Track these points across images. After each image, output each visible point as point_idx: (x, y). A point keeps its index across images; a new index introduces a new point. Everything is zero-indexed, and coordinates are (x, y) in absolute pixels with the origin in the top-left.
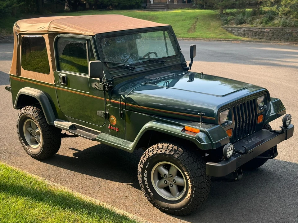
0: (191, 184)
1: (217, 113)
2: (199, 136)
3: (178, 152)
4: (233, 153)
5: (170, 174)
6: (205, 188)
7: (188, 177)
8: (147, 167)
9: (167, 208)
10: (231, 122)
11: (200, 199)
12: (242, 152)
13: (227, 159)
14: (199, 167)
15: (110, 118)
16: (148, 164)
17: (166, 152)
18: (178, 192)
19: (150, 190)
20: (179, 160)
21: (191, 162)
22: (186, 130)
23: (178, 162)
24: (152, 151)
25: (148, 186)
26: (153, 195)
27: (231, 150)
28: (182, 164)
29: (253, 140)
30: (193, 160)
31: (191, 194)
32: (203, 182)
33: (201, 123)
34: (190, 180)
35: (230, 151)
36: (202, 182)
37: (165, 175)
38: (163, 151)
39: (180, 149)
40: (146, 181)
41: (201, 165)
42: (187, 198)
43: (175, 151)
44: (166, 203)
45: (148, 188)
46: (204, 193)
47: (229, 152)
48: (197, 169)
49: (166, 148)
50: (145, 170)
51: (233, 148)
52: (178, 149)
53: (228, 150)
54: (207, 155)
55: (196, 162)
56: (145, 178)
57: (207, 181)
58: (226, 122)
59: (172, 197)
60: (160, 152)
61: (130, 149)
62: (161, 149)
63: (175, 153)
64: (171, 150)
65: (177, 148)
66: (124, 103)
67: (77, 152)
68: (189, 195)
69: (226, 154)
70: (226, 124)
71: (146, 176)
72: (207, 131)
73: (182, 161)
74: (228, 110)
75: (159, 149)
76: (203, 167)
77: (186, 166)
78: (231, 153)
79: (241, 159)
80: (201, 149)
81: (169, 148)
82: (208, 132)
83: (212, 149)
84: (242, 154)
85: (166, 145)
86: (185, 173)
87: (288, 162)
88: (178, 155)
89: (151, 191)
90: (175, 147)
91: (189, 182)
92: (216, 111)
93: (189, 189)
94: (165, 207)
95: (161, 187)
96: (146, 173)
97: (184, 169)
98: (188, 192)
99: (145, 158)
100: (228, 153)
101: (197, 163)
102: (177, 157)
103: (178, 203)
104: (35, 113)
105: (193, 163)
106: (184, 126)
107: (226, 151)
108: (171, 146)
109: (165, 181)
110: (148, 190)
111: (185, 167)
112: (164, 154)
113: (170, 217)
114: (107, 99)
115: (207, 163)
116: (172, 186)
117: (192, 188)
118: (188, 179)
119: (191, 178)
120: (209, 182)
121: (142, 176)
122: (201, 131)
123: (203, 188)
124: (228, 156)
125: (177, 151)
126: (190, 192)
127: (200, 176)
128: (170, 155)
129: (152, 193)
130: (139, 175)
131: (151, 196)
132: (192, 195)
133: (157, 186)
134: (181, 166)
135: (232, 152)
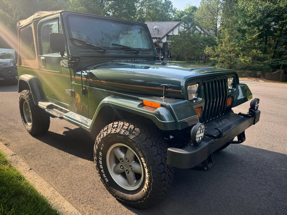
0: (148, 174)
1: (184, 85)
2: (159, 112)
3: (134, 132)
4: (204, 136)
5: (126, 159)
6: (166, 180)
7: (145, 164)
8: (101, 149)
9: (122, 198)
10: (201, 99)
11: (160, 193)
12: (215, 136)
13: (196, 145)
14: (160, 153)
15: (76, 96)
16: (103, 146)
17: (120, 132)
18: (135, 180)
19: (105, 175)
20: (135, 142)
21: (149, 145)
22: (145, 105)
23: (134, 145)
24: (106, 130)
25: (103, 170)
26: (107, 181)
27: (203, 132)
28: (138, 147)
29: (223, 122)
30: (153, 143)
31: (148, 186)
32: (164, 172)
33: (164, 97)
34: (147, 169)
35: (200, 133)
36: (162, 173)
37: (121, 159)
38: (118, 131)
39: (137, 129)
40: (101, 165)
41: (162, 150)
42: (144, 191)
43: (131, 132)
44: (121, 193)
45: (103, 172)
46: (165, 186)
47: (200, 135)
48: (156, 155)
49: (121, 127)
50: (100, 152)
51: (205, 130)
52: (134, 129)
53: (198, 132)
54: (171, 137)
55: (155, 146)
56: (100, 161)
57: (170, 170)
58: (195, 99)
59: (129, 185)
60: (115, 131)
61: (88, 128)
62: (116, 128)
63: (130, 134)
64: (126, 130)
65: (134, 127)
66: (86, 79)
67: (68, 130)
68: (146, 187)
69: (195, 138)
70: (194, 101)
71: (101, 159)
72: (170, 105)
73: (138, 144)
74: (198, 85)
75: (114, 128)
76: (164, 152)
77: (143, 150)
78: (202, 136)
79: (213, 145)
80: (161, 129)
81: (124, 127)
82: (171, 107)
83: (177, 130)
84: (215, 138)
85: (121, 123)
86: (142, 159)
87: (245, 146)
88: (133, 137)
89: (106, 177)
90: (132, 127)
91: (146, 171)
92: (183, 84)
93: (146, 180)
94: (120, 196)
95: (117, 173)
96: (101, 155)
97: (141, 155)
98: (145, 183)
99: (100, 138)
100: (197, 136)
101: (157, 147)
102: (133, 138)
103: (134, 195)
104: (27, 95)
105: (151, 147)
106: (142, 100)
107: (195, 134)
108: (127, 124)
109: (121, 166)
110: (103, 174)
111: (142, 152)
112: (118, 134)
113: (125, 210)
114: (72, 76)
115: (168, 149)
116: (128, 173)
117: (150, 179)
118: (146, 167)
119: (148, 166)
120: (171, 172)
121: (97, 159)
122: (162, 106)
123: (163, 180)
124: (197, 140)
125: (132, 131)
126: (147, 184)
127: (159, 165)
128: (125, 135)
129: (106, 179)
130: (95, 157)
131: (106, 182)
132: (149, 188)
133: (113, 171)
134: (137, 149)
135: (202, 134)
